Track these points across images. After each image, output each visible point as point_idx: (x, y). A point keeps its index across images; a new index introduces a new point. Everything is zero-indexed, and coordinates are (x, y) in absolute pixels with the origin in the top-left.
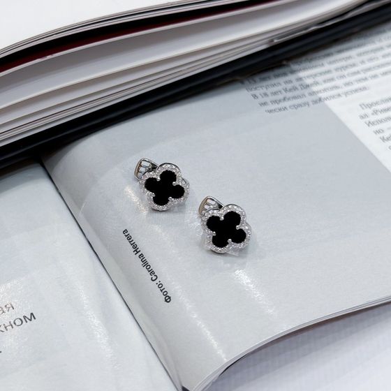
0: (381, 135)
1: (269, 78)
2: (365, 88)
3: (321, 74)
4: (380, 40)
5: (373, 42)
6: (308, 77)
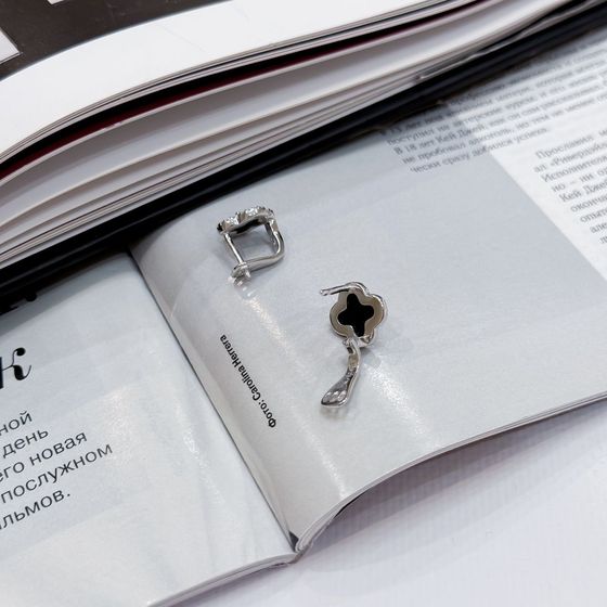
0: (562, 192)
1: (419, 124)
2: (544, 130)
3: (487, 114)
4: (568, 63)
5: (560, 67)
6: (470, 119)
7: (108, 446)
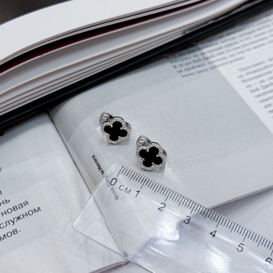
0: (250, 88)
1: (184, 54)
2: (242, 58)
3: (216, 50)
4: (254, 26)
6: (208, 52)
7: (39, 208)
